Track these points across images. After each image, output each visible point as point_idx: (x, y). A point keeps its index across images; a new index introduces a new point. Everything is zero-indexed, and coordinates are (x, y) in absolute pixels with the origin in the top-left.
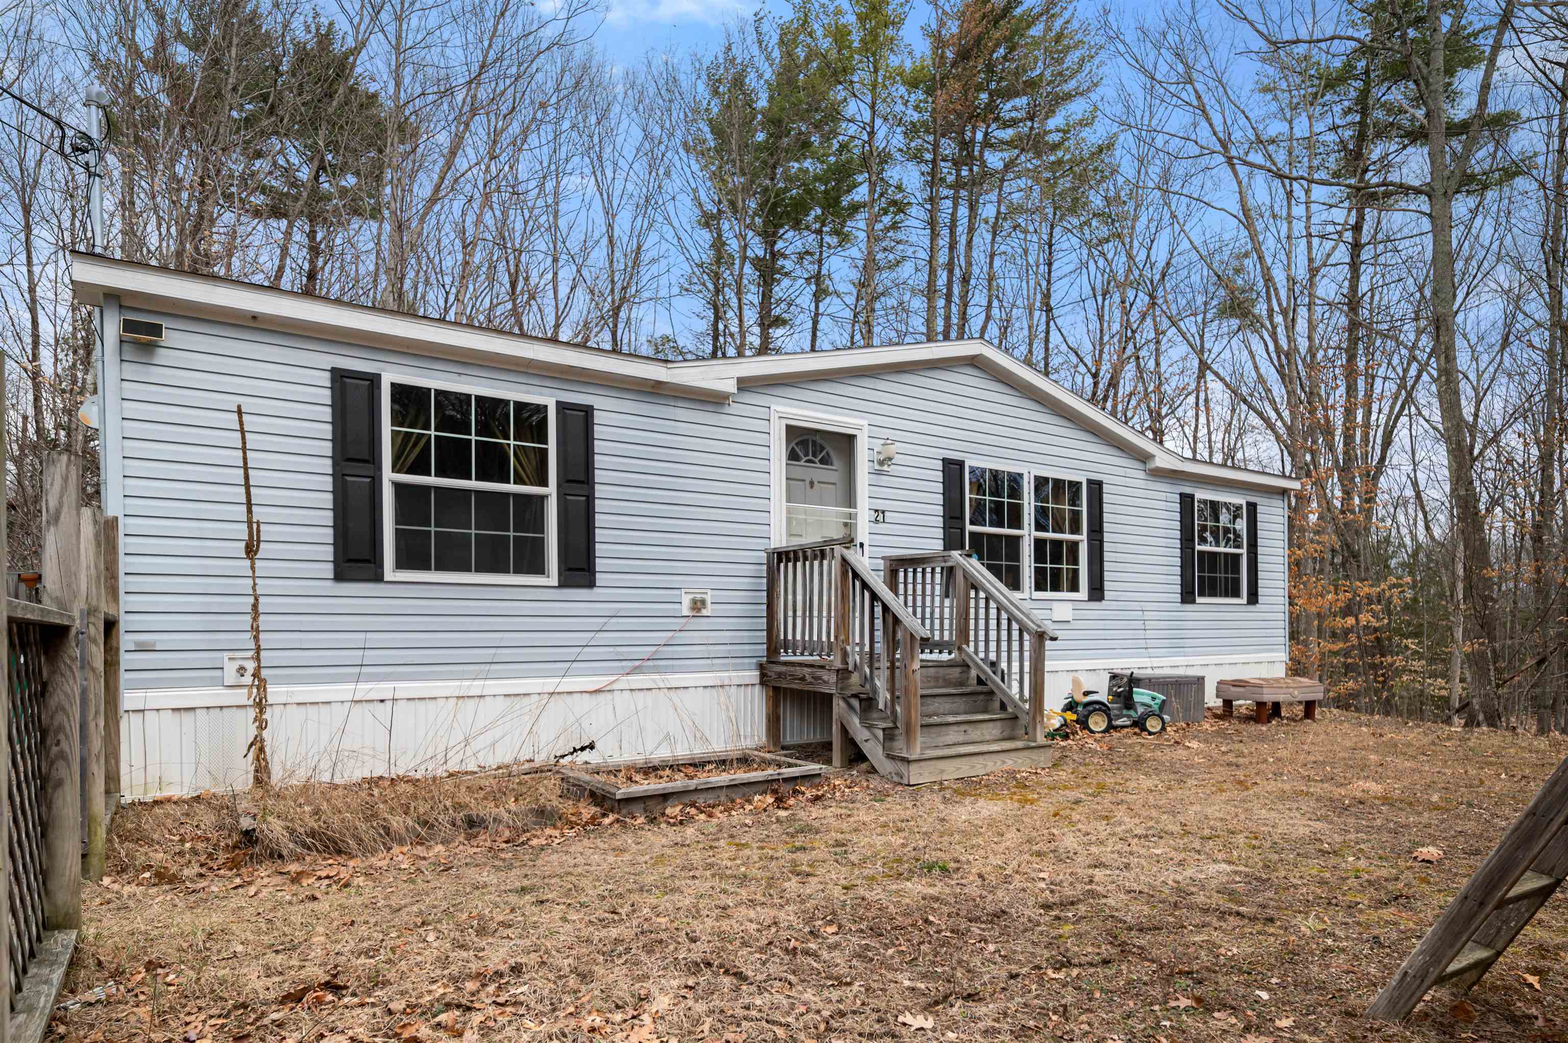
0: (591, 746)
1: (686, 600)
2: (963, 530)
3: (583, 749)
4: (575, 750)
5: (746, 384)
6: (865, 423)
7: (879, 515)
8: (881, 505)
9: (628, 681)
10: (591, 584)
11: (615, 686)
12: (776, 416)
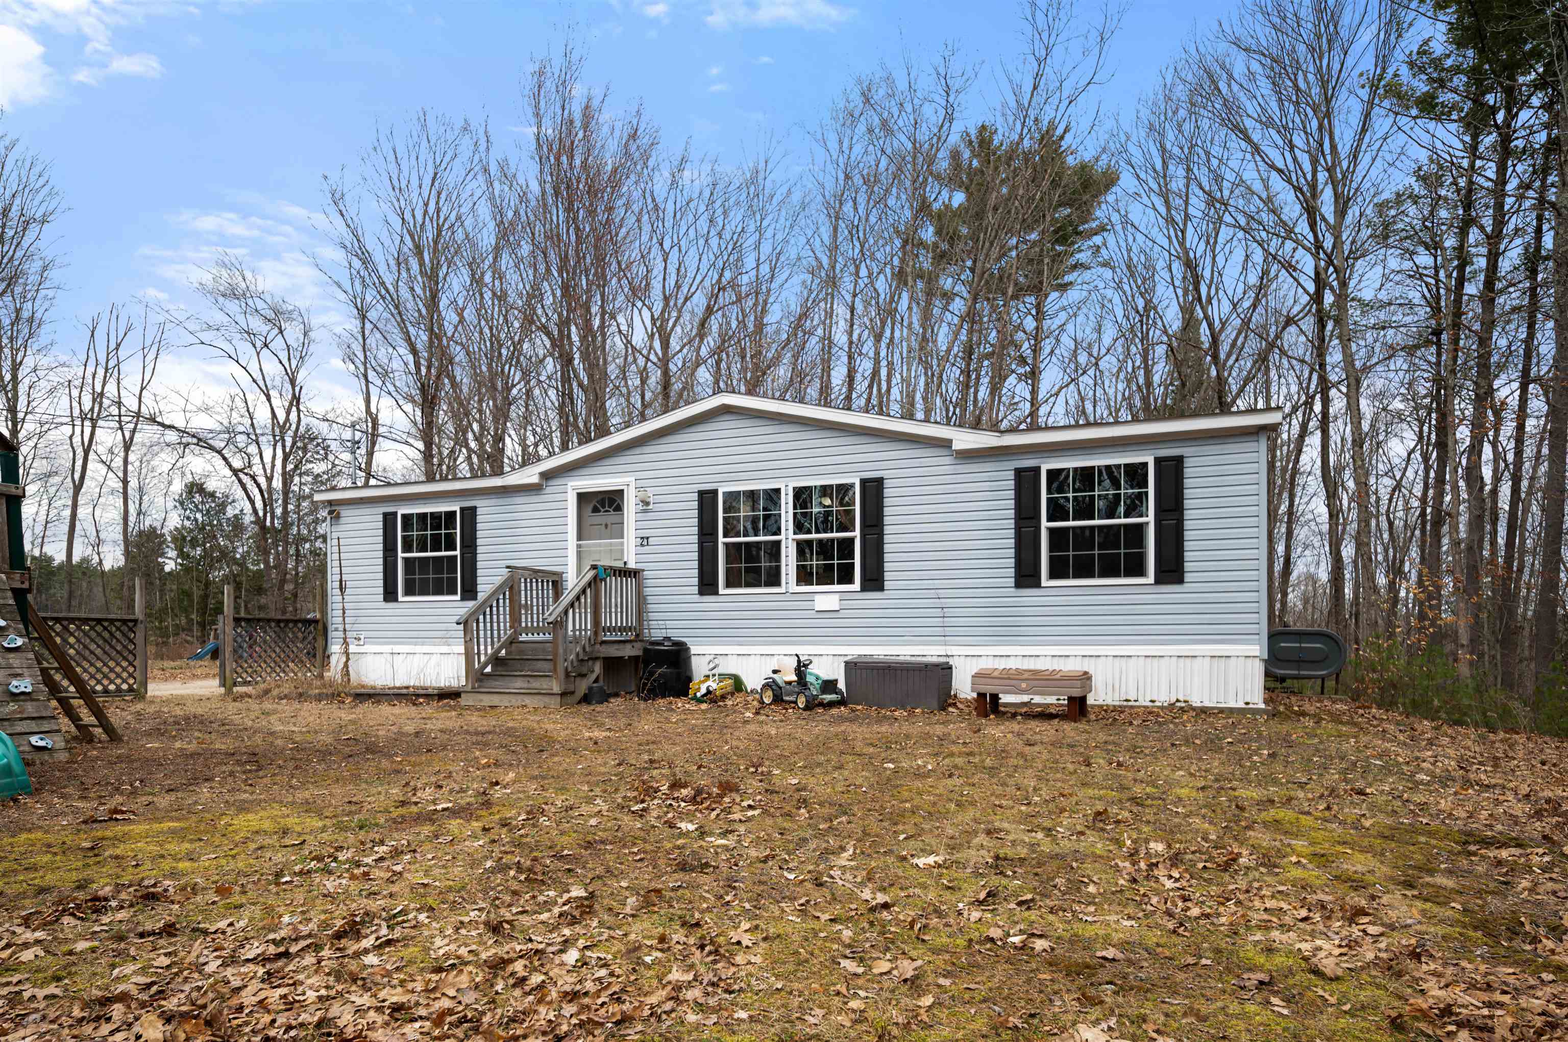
2: (716, 543)
5: (547, 476)
6: (630, 479)
7: (644, 541)
8: (645, 533)
12: (569, 490)
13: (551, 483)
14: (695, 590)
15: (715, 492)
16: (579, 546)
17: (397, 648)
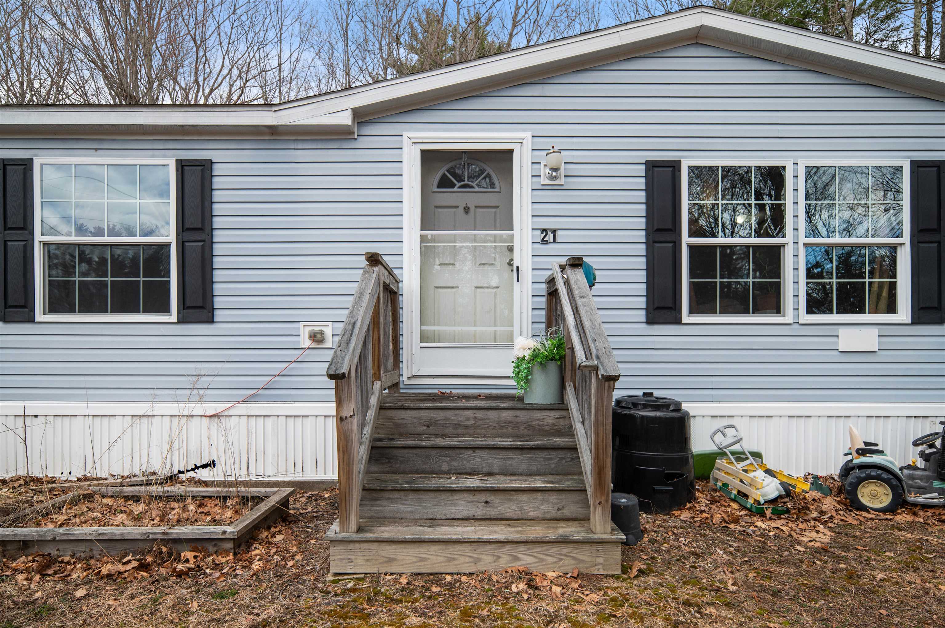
0: (211, 464)
1: (305, 333)
2: (677, 244)
3: (205, 466)
4: (197, 467)
7: (548, 234)
8: (551, 223)
9: (243, 409)
10: (210, 320)
11: (230, 413)
12: (406, 143)
13: (368, 130)
14: (641, 315)
15: (675, 166)
16: (423, 238)
17: (33, 407)
